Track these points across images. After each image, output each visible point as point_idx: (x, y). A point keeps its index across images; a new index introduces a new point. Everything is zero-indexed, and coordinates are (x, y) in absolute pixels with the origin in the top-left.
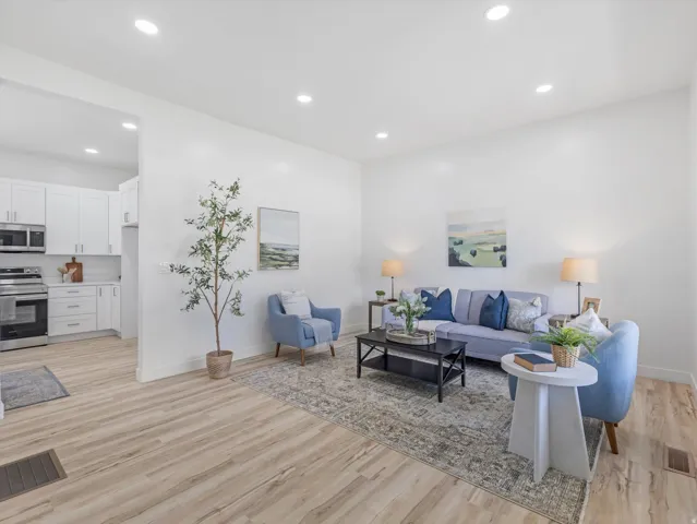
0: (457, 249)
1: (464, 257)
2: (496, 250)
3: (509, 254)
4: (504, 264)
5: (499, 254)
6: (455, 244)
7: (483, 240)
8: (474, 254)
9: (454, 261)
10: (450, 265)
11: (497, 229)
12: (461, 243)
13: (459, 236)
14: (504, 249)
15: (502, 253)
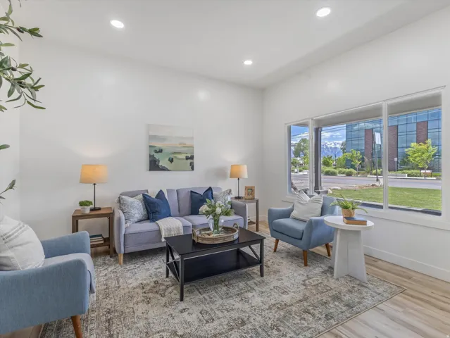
0: (157, 156)
1: (163, 162)
2: (187, 158)
3: (196, 161)
4: (193, 169)
5: (189, 161)
6: (156, 152)
7: (177, 150)
8: (171, 161)
9: (154, 165)
10: (150, 170)
11: (188, 143)
12: (161, 151)
13: (159, 145)
14: (192, 158)
15: (191, 161)
